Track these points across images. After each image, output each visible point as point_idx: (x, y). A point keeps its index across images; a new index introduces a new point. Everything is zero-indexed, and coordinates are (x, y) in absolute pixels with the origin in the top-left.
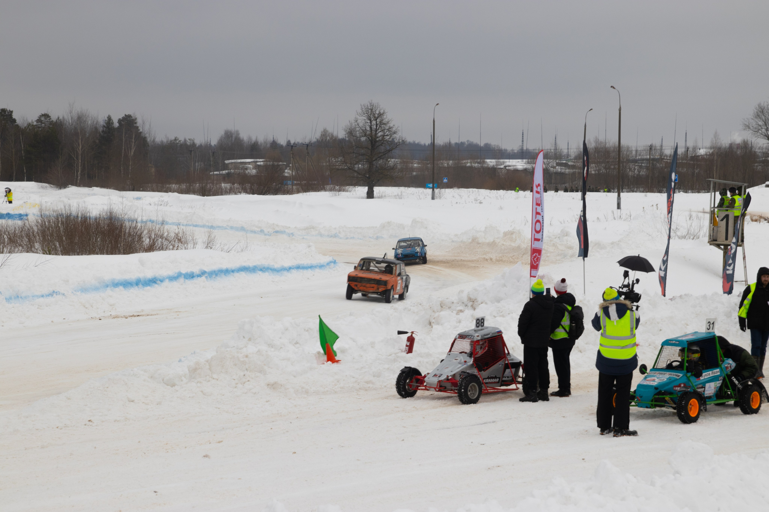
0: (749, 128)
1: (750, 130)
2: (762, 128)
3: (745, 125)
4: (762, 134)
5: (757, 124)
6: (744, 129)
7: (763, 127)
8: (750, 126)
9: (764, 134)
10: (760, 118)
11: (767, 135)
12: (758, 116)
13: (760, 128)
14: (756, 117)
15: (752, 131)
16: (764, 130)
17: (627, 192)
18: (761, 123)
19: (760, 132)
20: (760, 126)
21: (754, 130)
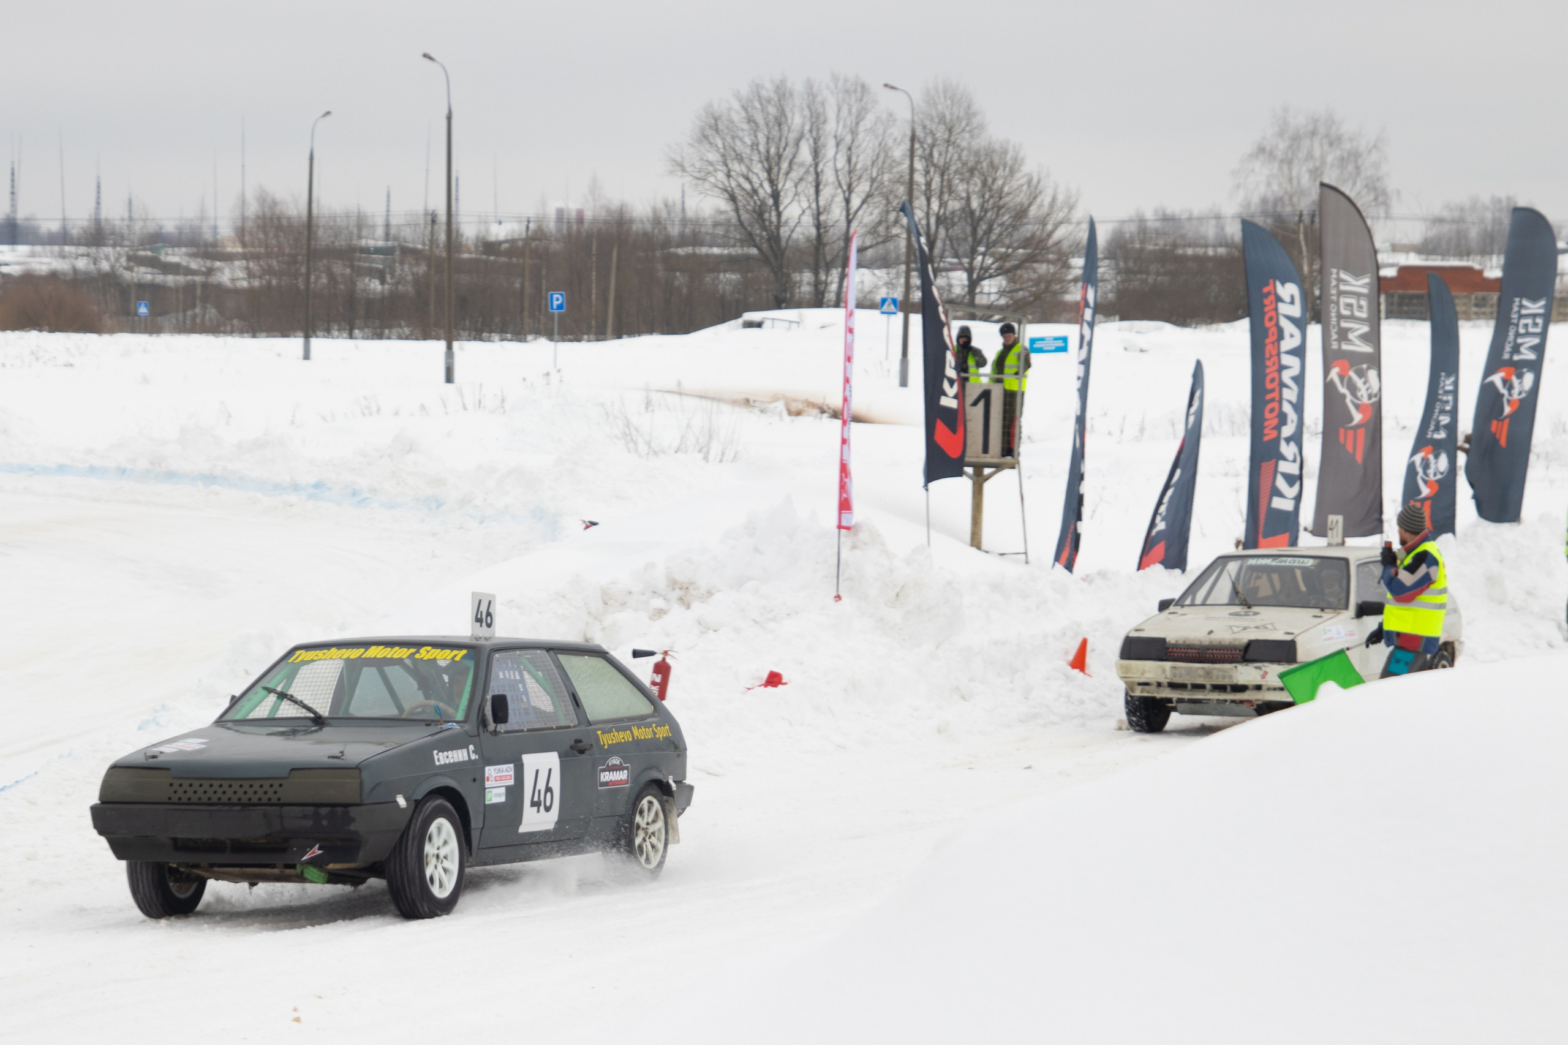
0: (684, 170)
1: (685, 174)
2: (716, 170)
3: (674, 161)
4: (717, 187)
5: (702, 159)
6: (671, 172)
7: (719, 167)
8: (686, 164)
9: (721, 186)
10: (711, 143)
11: (729, 189)
12: (706, 137)
13: (711, 168)
14: (700, 141)
15: (690, 178)
16: (721, 176)
17: (365, 338)
18: (713, 156)
19: (712, 179)
20: (711, 163)
21: (697, 175)
